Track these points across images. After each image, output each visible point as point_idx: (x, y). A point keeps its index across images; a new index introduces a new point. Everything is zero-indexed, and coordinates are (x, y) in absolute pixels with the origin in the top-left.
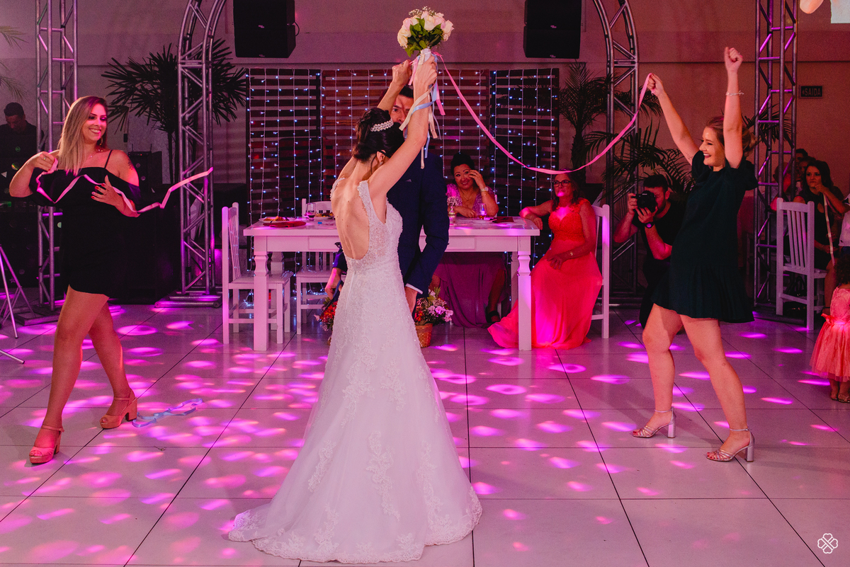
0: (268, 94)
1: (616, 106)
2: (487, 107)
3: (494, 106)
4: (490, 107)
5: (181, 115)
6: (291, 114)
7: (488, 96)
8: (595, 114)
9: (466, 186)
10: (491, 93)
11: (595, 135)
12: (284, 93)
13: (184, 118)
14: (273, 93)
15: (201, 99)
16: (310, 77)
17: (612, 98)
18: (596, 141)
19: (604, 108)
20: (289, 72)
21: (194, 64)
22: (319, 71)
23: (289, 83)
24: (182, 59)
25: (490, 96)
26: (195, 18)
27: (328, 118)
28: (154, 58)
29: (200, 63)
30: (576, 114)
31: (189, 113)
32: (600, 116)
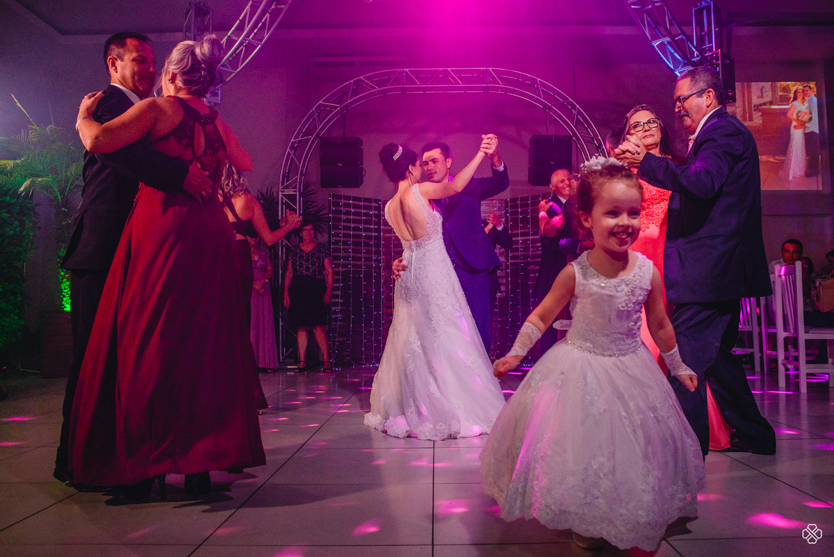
0: (345, 214)
6: (361, 230)
12: (355, 214)
14: (348, 213)
16: (374, 204)
20: (359, 199)
21: (290, 192)
22: (380, 201)
23: (360, 207)
24: (283, 188)
26: (292, 159)
27: (386, 235)
28: (262, 194)
29: (294, 191)
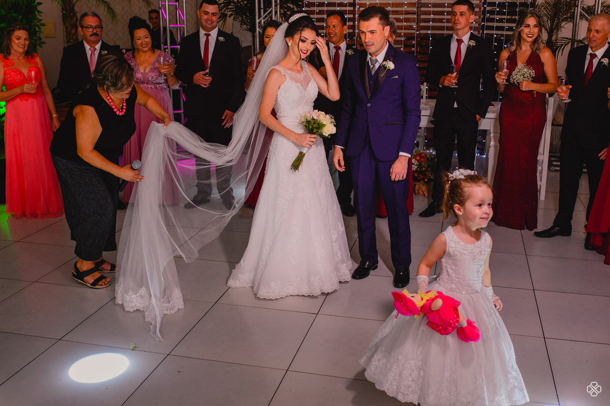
1: (582, 16)
2: (480, 17)
3: (484, 16)
4: (482, 16)
5: (257, 21)
7: (480, 8)
8: (564, 23)
9: (146, 49)
10: (483, 6)
11: (561, 40)
13: (260, 23)
15: (271, 9)
17: (579, 10)
18: (562, 45)
19: (572, 18)
25: (482, 9)
30: (549, 22)
31: (264, 19)
32: (568, 24)
